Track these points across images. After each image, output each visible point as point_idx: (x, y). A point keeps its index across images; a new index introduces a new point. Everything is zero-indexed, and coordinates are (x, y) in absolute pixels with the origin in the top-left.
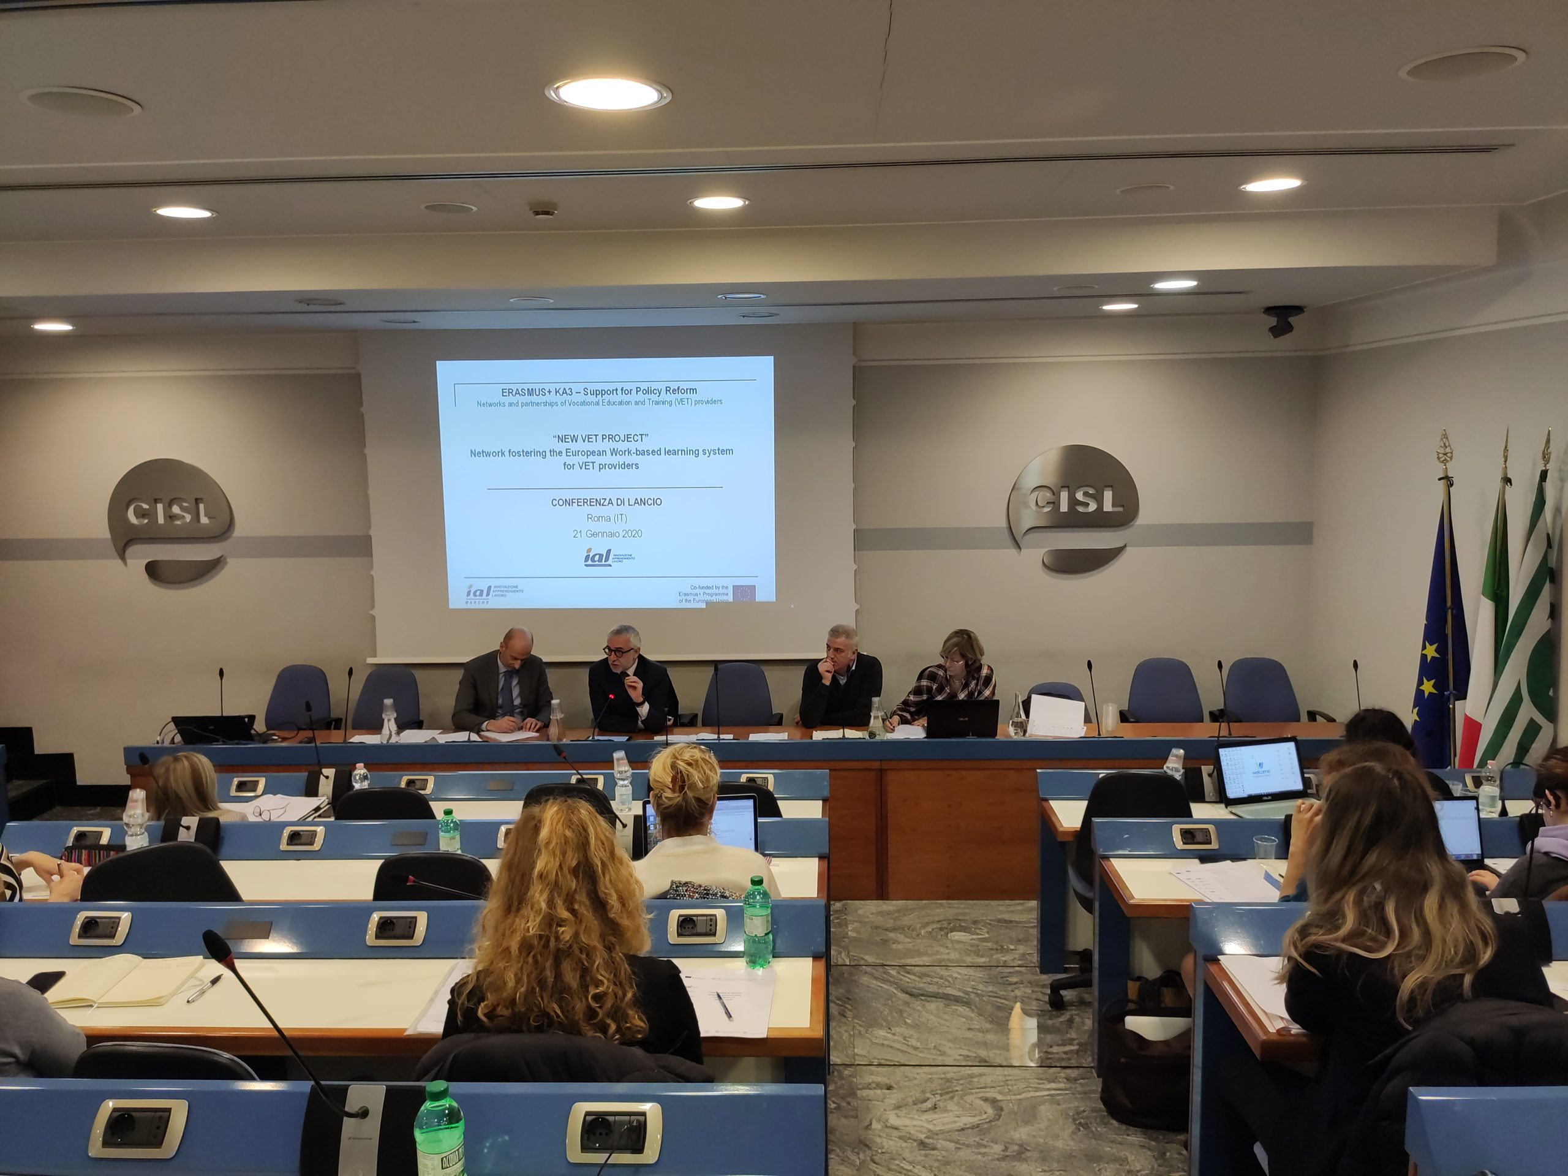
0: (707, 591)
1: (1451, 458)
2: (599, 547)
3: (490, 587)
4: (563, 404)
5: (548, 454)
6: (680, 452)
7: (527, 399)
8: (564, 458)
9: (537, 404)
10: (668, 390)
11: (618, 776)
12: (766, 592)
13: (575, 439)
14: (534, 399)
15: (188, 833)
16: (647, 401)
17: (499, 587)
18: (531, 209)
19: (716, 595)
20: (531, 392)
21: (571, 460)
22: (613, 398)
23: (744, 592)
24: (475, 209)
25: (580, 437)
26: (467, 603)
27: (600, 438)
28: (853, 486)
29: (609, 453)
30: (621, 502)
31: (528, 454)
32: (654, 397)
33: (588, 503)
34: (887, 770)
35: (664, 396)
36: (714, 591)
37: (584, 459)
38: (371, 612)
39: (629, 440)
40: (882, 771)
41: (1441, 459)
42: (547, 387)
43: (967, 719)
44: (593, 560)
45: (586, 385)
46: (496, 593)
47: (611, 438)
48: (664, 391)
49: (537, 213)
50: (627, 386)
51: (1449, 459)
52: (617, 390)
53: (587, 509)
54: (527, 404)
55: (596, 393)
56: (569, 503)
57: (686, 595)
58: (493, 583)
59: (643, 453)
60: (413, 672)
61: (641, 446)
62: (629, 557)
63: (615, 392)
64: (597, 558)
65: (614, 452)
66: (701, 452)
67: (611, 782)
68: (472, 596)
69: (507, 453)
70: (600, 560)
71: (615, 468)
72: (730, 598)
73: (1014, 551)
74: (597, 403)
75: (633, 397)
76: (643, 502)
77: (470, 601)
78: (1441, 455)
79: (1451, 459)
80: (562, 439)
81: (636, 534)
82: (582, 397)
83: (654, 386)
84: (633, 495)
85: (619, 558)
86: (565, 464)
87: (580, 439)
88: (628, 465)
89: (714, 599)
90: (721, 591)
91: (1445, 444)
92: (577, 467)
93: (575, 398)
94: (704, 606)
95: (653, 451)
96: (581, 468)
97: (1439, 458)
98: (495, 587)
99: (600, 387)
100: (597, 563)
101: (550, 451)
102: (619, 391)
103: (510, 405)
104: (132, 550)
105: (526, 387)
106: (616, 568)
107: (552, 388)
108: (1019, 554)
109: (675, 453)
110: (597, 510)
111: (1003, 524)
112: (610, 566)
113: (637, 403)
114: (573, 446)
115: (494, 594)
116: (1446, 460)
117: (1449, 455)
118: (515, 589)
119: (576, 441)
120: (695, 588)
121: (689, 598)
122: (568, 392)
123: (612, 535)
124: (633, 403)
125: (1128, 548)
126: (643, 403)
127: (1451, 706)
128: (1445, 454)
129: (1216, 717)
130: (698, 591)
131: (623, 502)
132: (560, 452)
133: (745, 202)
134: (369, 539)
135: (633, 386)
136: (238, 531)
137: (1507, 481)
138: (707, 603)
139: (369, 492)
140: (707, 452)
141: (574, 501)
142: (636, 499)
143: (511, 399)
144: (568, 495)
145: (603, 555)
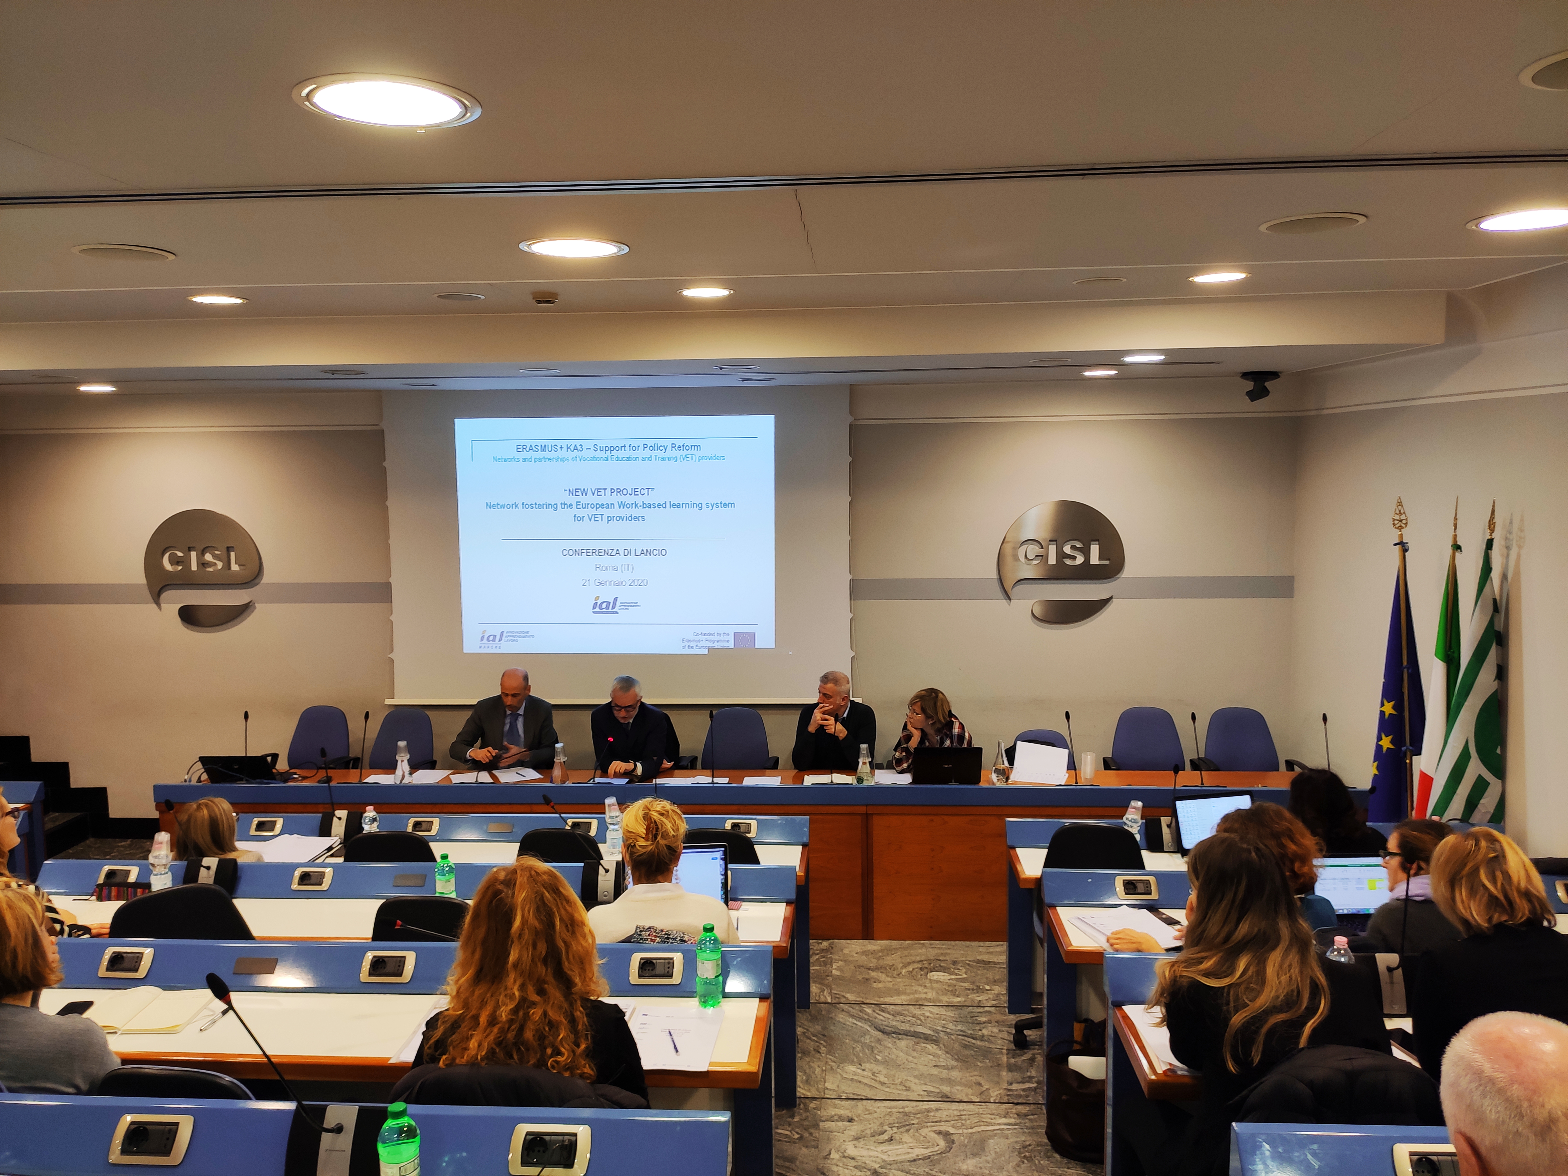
0: (709, 638)
1: (1406, 524)
2: (607, 595)
3: (502, 632)
4: (574, 459)
5: (559, 506)
6: (684, 505)
7: (540, 454)
8: (574, 511)
9: (549, 460)
10: (673, 446)
11: (608, 820)
12: (766, 639)
13: (585, 492)
14: (547, 454)
15: (208, 873)
16: (653, 457)
17: (511, 632)
18: (533, 299)
19: (718, 641)
20: (543, 448)
21: (581, 513)
22: (621, 454)
23: (745, 639)
24: (482, 297)
25: (589, 491)
26: (480, 647)
27: (608, 492)
28: (849, 538)
29: (617, 506)
30: (627, 552)
31: (540, 506)
32: (660, 454)
33: (597, 553)
34: (872, 814)
35: (670, 453)
36: (716, 638)
37: (594, 511)
38: (389, 656)
39: (636, 493)
40: (867, 817)
41: (1397, 526)
42: (559, 443)
43: (951, 765)
44: (601, 608)
45: (595, 442)
46: (509, 638)
47: (619, 491)
48: (669, 447)
49: (539, 302)
50: (635, 443)
51: (1403, 526)
52: (625, 446)
53: (595, 559)
54: (540, 460)
55: (606, 449)
56: (578, 553)
57: (689, 641)
58: (506, 628)
59: (649, 506)
60: (427, 712)
61: (647, 499)
62: (634, 605)
63: (623, 448)
64: (604, 605)
65: (622, 505)
66: (704, 506)
67: (603, 827)
68: (485, 641)
69: (520, 506)
70: (607, 608)
71: (623, 520)
72: (731, 645)
73: (1004, 602)
74: (607, 459)
75: (641, 453)
76: (649, 552)
77: (483, 645)
78: (1396, 522)
79: (1406, 526)
80: (573, 492)
81: (642, 583)
82: (591, 453)
83: (660, 443)
84: (639, 546)
85: (626, 606)
86: (575, 516)
87: (589, 492)
88: (635, 518)
89: (716, 645)
90: (722, 638)
91: (1400, 511)
92: (586, 519)
93: (586, 454)
94: (705, 652)
95: (659, 505)
96: (590, 520)
97: (1394, 524)
98: (507, 632)
99: (609, 443)
100: (604, 610)
101: (562, 504)
102: (627, 448)
103: (524, 460)
104: (165, 595)
105: (539, 443)
106: (623, 615)
107: (564, 444)
108: (1009, 605)
109: (679, 506)
110: (605, 560)
111: (995, 575)
112: (616, 613)
113: (644, 459)
114: (583, 499)
115: (507, 639)
116: (1401, 526)
117: (1404, 522)
118: (526, 635)
119: (586, 495)
120: (698, 635)
121: (691, 644)
122: (579, 448)
123: (618, 584)
124: (641, 459)
125: (1114, 600)
126: (650, 458)
127: (1408, 761)
128: (1401, 521)
129: (1196, 765)
130: (700, 638)
131: (630, 553)
132: (571, 505)
133: (730, 292)
134: (388, 586)
135: (641, 443)
136: (267, 578)
137: (1457, 548)
138: (709, 649)
139: (390, 543)
140: (710, 505)
141: (583, 551)
142: (642, 550)
143: (525, 454)
144: (578, 545)
145: (610, 603)
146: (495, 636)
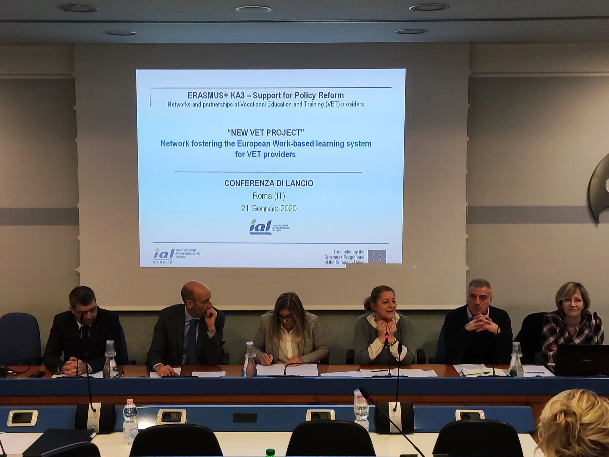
0: (347, 255)
2: (262, 219)
3: (173, 250)
4: (237, 105)
5: (223, 144)
6: (329, 144)
7: (208, 100)
8: (236, 148)
9: (216, 105)
10: (320, 94)
12: (395, 256)
13: (245, 133)
14: (214, 100)
16: (304, 104)
17: (181, 250)
19: (355, 258)
20: (211, 95)
21: (241, 150)
22: (277, 100)
25: (249, 132)
27: (265, 132)
28: (465, 172)
29: (272, 144)
30: (280, 183)
31: (207, 144)
32: (309, 100)
33: (254, 184)
35: (317, 100)
36: (353, 255)
37: (252, 149)
38: (76, 270)
39: (288, 134)
42: (224, 91)
44: (257, 229)
45: (255, 90)
46: (178, 255)
47: (274, 132)
48: (317, 95)
50: (288, 91)
52: (280, 94)
53: (253, 188)
54: (208, 105)
55: (263, 96)
56: (239, 183)
57: (330, 257)
58: (176, 247)
59: (299, 144)
61: (298, 139)
62: (285, 227)
63: (278, 96)
64: (260, 228)
65: (276, 143)
66: (345, 144)
68: (158, 257)
69: (190, 144)
70: (262, 229)
71: (277, 156)
72: (366, 261)
73: (593, 225)
74: (264, 105)
75: (293, 100)
76: (298, 183)
80: (235, 133)
81: (292, 208)
82: (251, 100)
83: (309, 91)
84: (290, 178)
85: (278, 228)
86: (236, 153)
88: (287, 154)
89: (353, 261)
90: (358, 254)
92: (246, 155)
93: (247, 100)
94: (344, 266)
95: (307, 143)
96: (249, 156)
98: (177, 250)
99: (266, 92)
100: (260, 231)
101: (225, 142)
102: (282, 96)
103: (194, 105)
105: (207, 91)
106: (275, 236)
107: (228, 92)
108: (596, 227)
109: (325, 144)
110: (261, 190)
111: (585, 203)
112: (270, 234)
113: (295, 105)
114: (244, 139)
115: (176, 255)
118: (193, 252)
119: (246, 135)
120: (338, 252)
121: (332, 260)
122: (241, 95)
123: (273, 209)
124: (293, 105)
126: (301, 105)
130: (340, 254)
131: (282, 183)
132: (233, 143)
134: (76, 211)
135: (293, 91)
138: (347, 264)
139: (79, 174)
140: (350, 144)
141: (243, 182)
142: (293, 181)
143: (196, 100)
144: (238, 177)
145: (265, 225)
146: (167, 254)
